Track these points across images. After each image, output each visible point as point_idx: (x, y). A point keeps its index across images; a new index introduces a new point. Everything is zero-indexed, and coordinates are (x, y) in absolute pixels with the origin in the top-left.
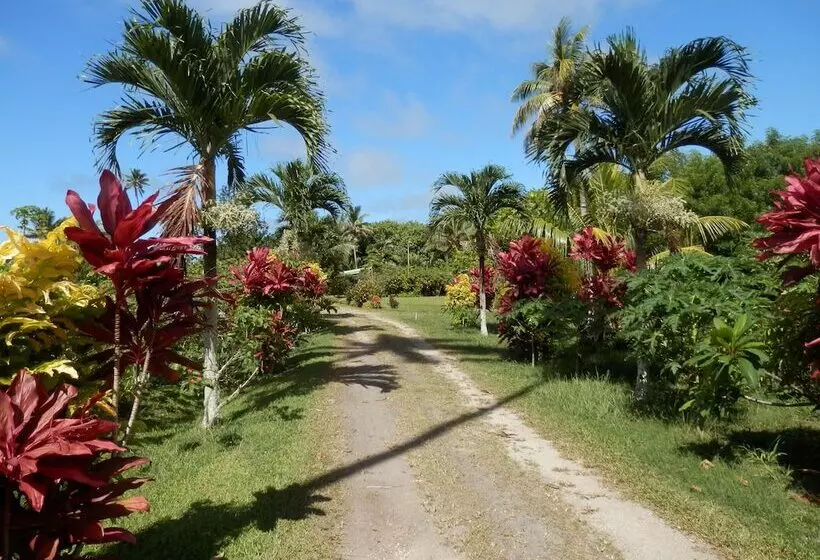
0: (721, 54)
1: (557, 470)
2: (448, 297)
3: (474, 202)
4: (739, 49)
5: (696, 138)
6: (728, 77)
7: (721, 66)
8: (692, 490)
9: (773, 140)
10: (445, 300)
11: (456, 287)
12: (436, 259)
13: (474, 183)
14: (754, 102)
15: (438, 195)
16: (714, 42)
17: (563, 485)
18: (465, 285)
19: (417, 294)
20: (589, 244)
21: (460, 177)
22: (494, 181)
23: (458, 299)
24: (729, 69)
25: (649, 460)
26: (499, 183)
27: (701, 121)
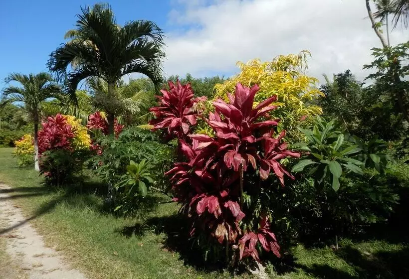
0: (150, 30)
1: (37, 256)
2: (16, 148)
3: (32, 93)
4: (159, 30)
5: (138, 69)
6: (153, 41)
7: (151, 35)
8: (113, 255)
9: (189, 78)
10: (14, 150)
11: (22, 142)
12: (20, 126)
13: (32, 81)
14: (164, 55)
15: (8, 86)
16: (147, 24)
17: (34, 266)
18: (29, 141)
19: (6, 146)
20: (98, 120)
21: (22, 76)
22: (45, 82)
23: (23, 149)
24: (154, 38)
25: (98, 239)
26: (48, 83)
27: (141, 61)
